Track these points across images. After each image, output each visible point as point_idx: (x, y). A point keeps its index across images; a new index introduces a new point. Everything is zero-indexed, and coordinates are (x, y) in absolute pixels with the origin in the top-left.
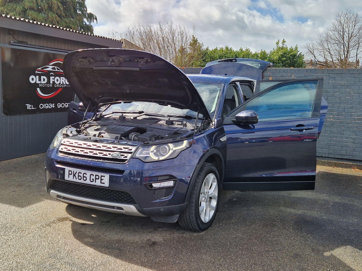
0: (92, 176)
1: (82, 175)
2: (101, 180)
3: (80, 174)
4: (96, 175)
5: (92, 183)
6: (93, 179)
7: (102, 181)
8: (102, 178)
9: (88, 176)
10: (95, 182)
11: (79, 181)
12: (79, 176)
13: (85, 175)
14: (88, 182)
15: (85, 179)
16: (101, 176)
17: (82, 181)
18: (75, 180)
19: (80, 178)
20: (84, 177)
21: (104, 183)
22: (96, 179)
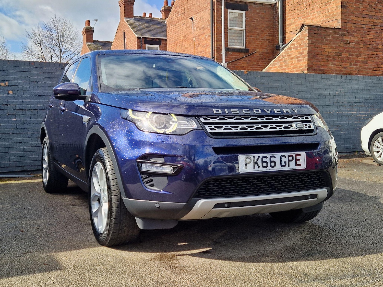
0: (283, 158)
1: (268, 160)
2: (297, 160)
3: (265, 159)
4: (289, 156)
5: (284, 169)
6: (285, 163)
7: (298, 163)
8: (298, 158)
9: (277, 160)
10: (289, 166)
11: (265, 170)
12: (263, 162)
13: (273, 159)
14: (278, 168)
15: (273, 164)
16: (296, 155)
17: (269, 169)
18: (257, 170)
19: (265, 164)
20: (271, 162)
21: (300, 165)
22: (289, 161)
